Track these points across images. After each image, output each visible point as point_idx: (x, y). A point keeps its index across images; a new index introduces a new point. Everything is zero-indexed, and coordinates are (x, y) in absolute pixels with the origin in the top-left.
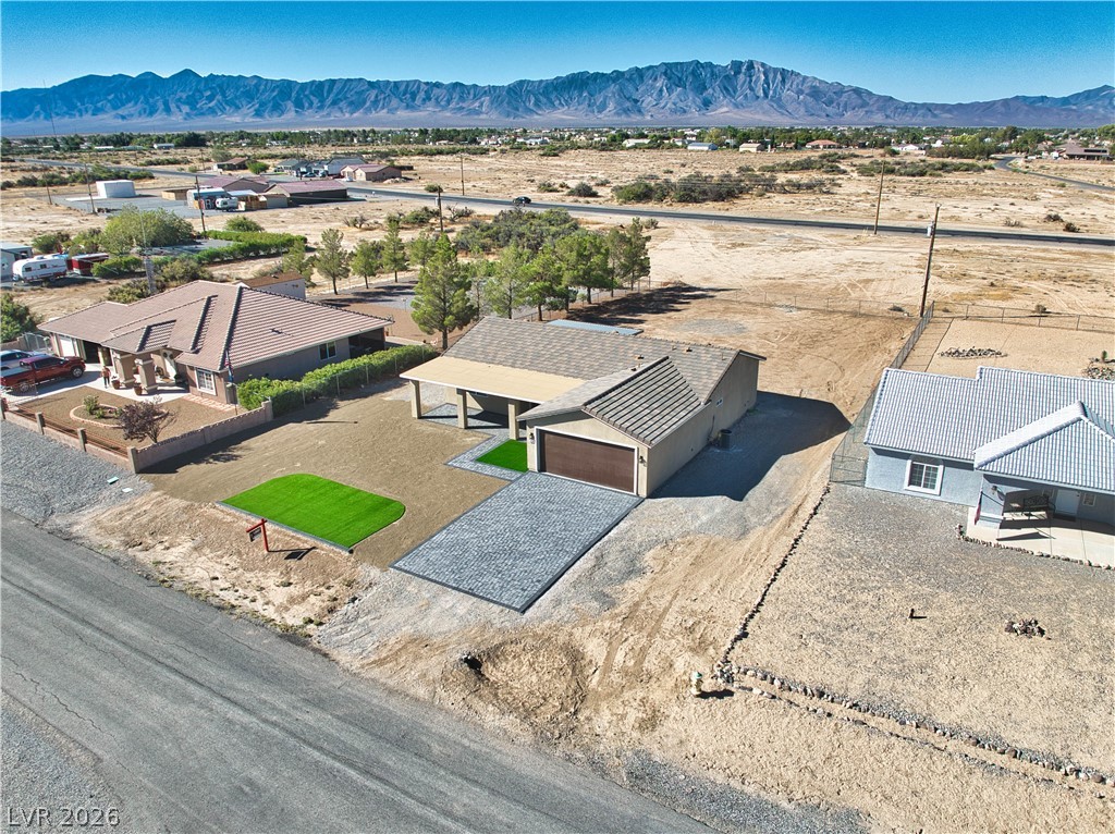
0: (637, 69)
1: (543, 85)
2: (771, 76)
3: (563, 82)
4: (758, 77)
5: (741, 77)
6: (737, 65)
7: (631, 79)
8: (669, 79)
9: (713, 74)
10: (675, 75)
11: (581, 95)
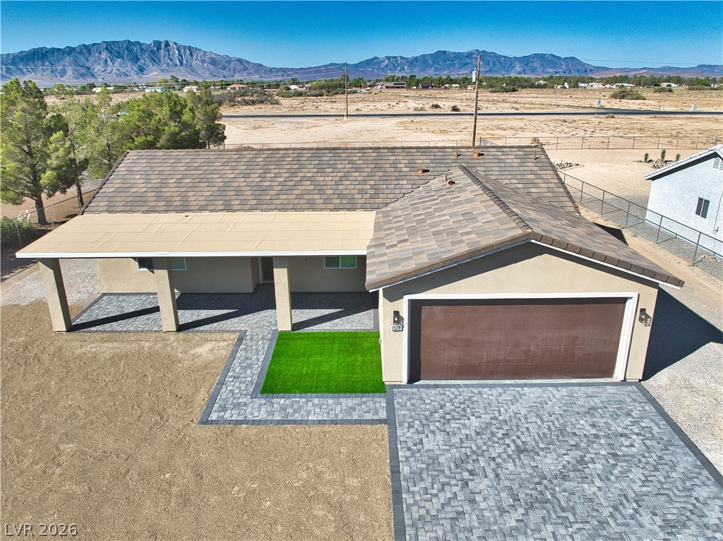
0: (85, 46)
2: (182, 51)
3: (27, 55)
4: (174, 52)
5: (162, 52)
6: (158, 44)
7: (81, 53)
8: (111, 53)
9: (142, 50)
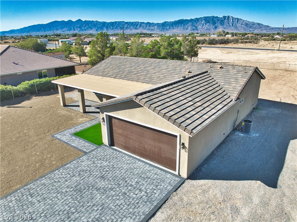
0: (197, 18)
1: (171, 23)
2: (234, 20)
3: (177, 22)
4: (231, 21)
5: (226, 20)
6: (225, 17)
7: (195, 21)
9: (218, 19)
10: (207, 20)
11: (181, 25)
